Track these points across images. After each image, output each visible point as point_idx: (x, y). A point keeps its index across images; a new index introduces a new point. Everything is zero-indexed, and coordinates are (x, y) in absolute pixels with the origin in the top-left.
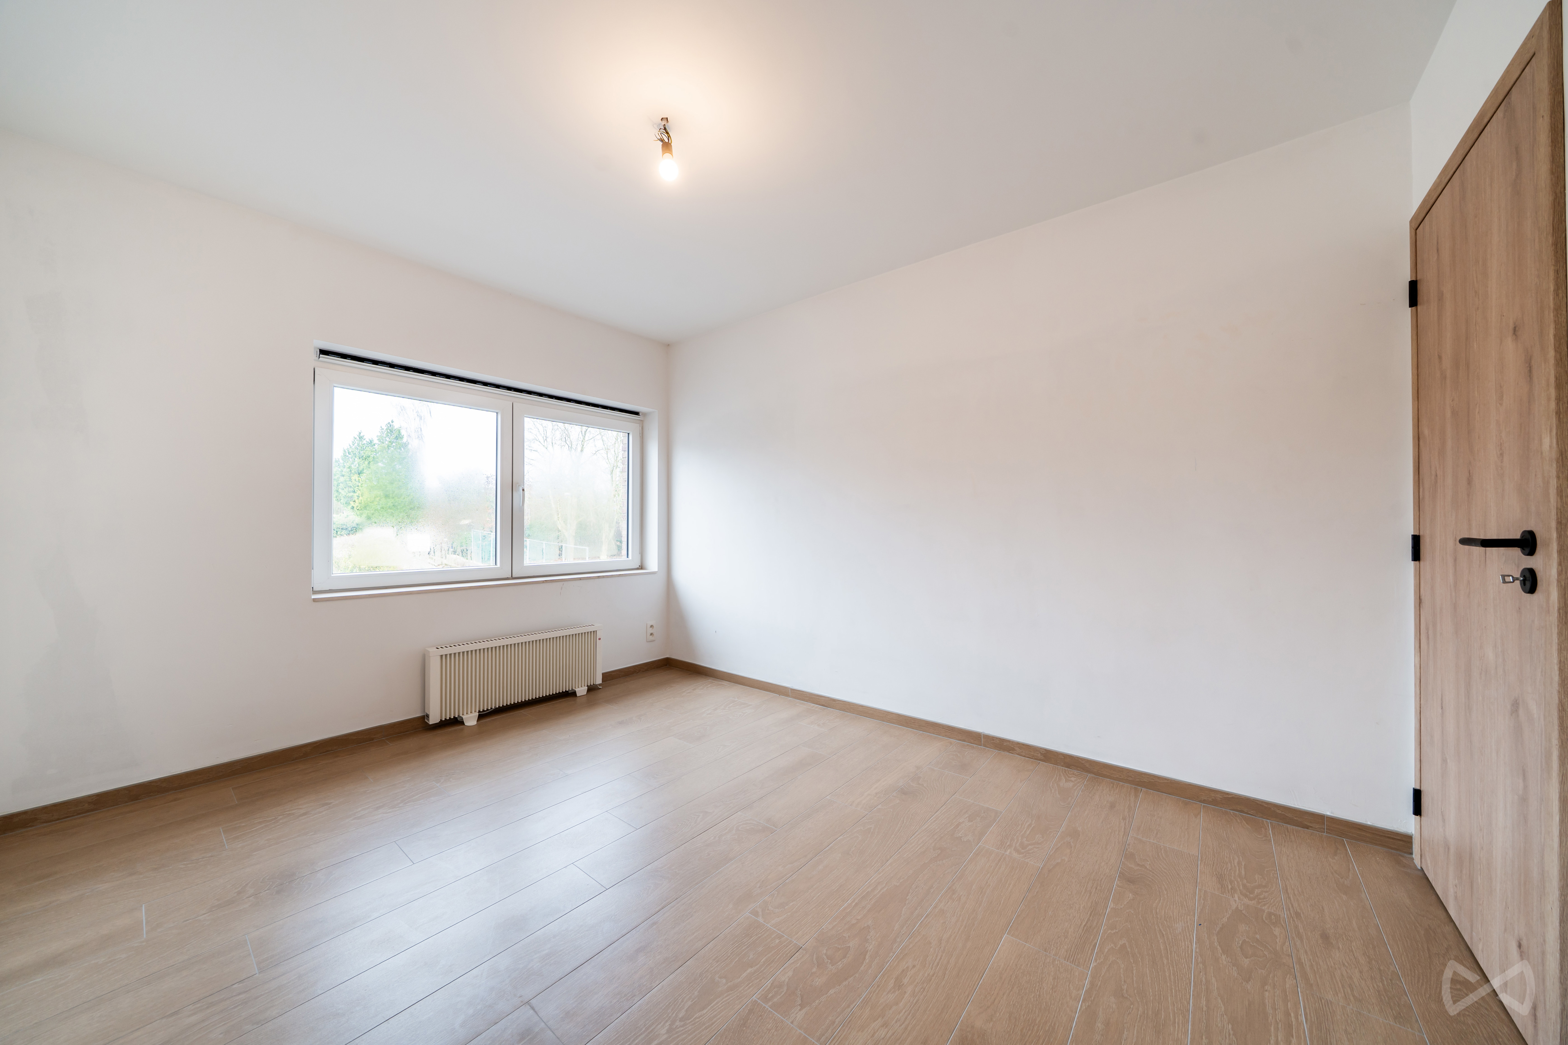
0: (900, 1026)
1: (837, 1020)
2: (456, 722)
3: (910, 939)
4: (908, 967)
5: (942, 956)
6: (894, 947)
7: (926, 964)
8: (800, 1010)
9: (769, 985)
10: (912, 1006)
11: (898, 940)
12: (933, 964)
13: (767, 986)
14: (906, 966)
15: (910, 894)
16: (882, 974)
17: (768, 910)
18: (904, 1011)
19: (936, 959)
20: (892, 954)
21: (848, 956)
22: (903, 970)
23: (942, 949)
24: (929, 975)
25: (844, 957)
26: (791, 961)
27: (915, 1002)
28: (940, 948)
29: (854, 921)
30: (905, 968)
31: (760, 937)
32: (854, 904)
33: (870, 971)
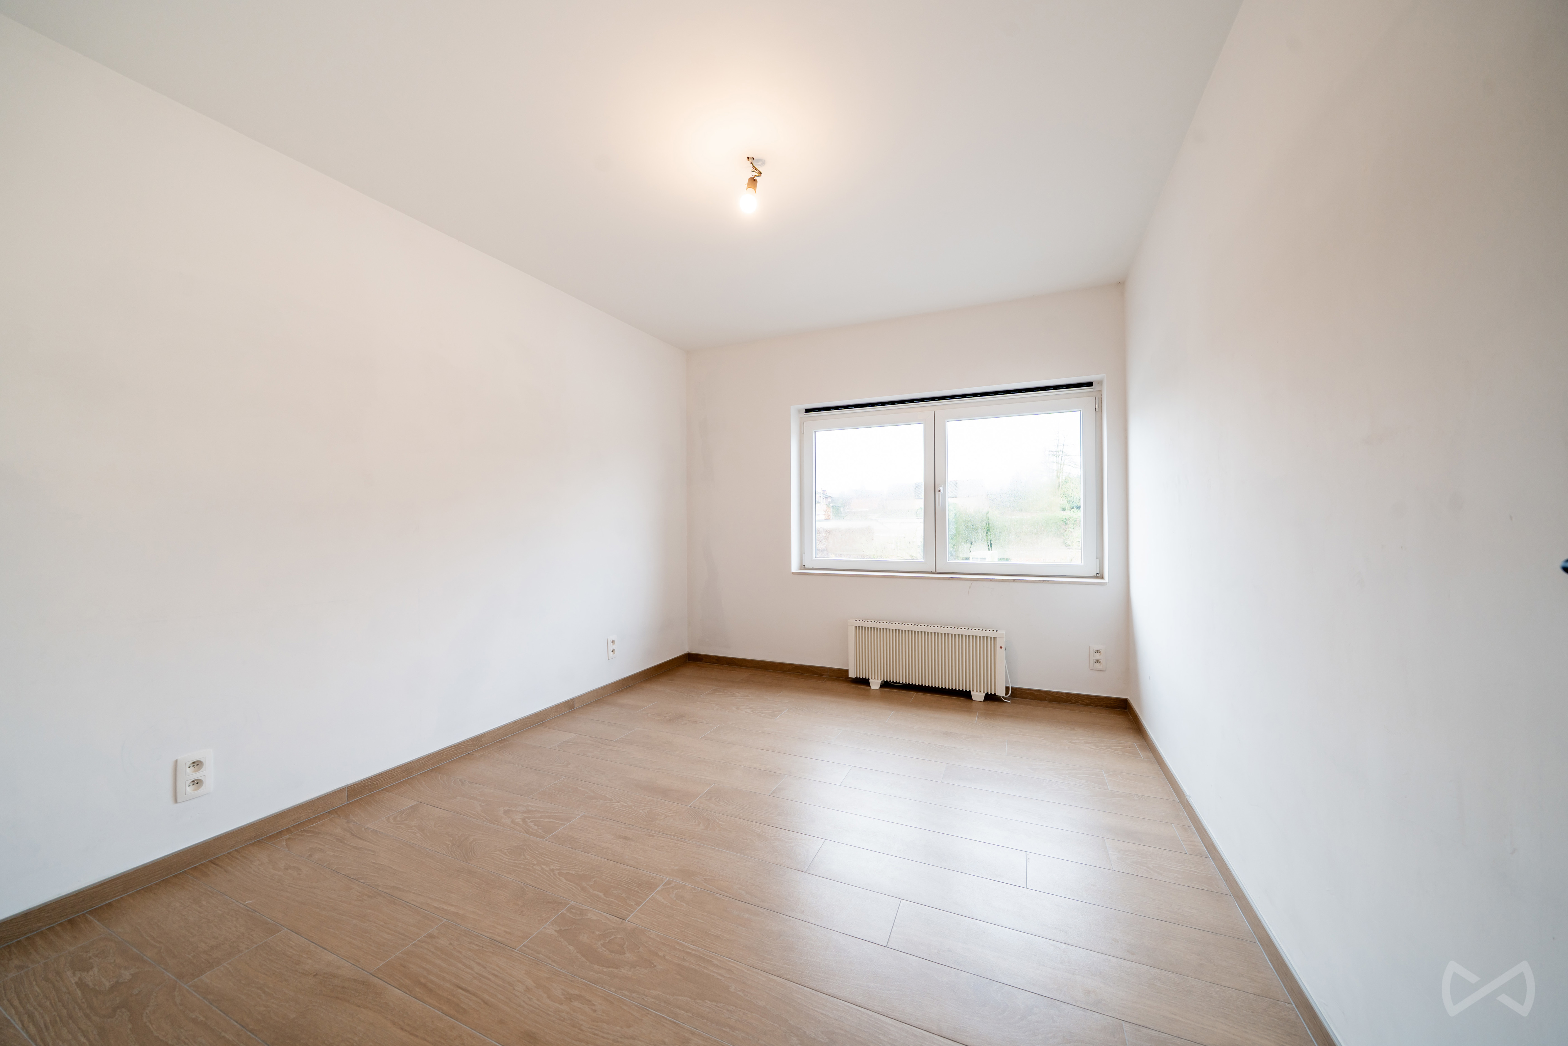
0: (524, 1001)
1: (541, 955)
2: (864, 682)
3: (636, 1006)
4: (594, 1005)
5: (608, 1039)
6: (623, 992)
7: (597, 1022)
8: (555, 931)
9: (584, 908)
10: (544, 1010)
11: (634, 995)
12: (596, 1030)
13: (583, 907)
14: (595, 1003)
15: (716, 1004)
16: (586, 983)
17: (673, 890)
18: (539, 1003)
19: (603, 1033)
20: (614, 990)
21: (613, 954)
22: (590, 1001)
23: (619, 1039)
24: (582, 1025)
25: (611, 952)
26: (608, 916)
27: (549, 1013)
28: (621, 1038)
29: (661, 954)
30: (593, 1002)
31: (638, 892)
32: (688, 950)
33: (591, 973)
